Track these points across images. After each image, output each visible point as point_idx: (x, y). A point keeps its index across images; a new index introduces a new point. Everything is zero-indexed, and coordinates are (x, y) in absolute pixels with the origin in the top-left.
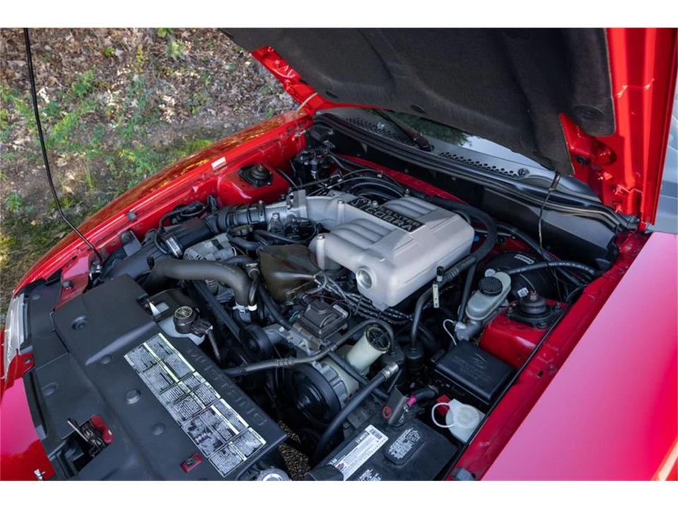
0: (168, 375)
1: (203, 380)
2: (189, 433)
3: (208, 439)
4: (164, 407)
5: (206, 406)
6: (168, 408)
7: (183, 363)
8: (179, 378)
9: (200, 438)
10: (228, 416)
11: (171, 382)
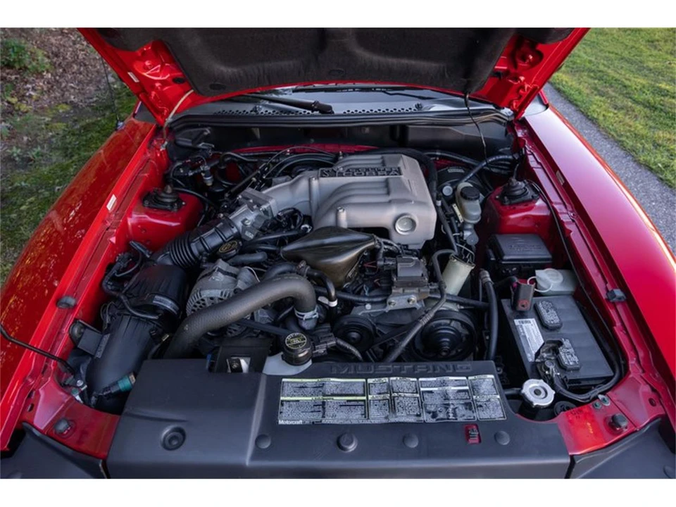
0: (348, 401)
1: (385, 380)
2: (437, 420)
3: (457, 410)
4: (388, 424)
5: (417, 393)
6: (393, 420)
7: (345, 383)
8: (363, 395)
9: (451, 415)
10: (443, 384)
11: (362, 403)
